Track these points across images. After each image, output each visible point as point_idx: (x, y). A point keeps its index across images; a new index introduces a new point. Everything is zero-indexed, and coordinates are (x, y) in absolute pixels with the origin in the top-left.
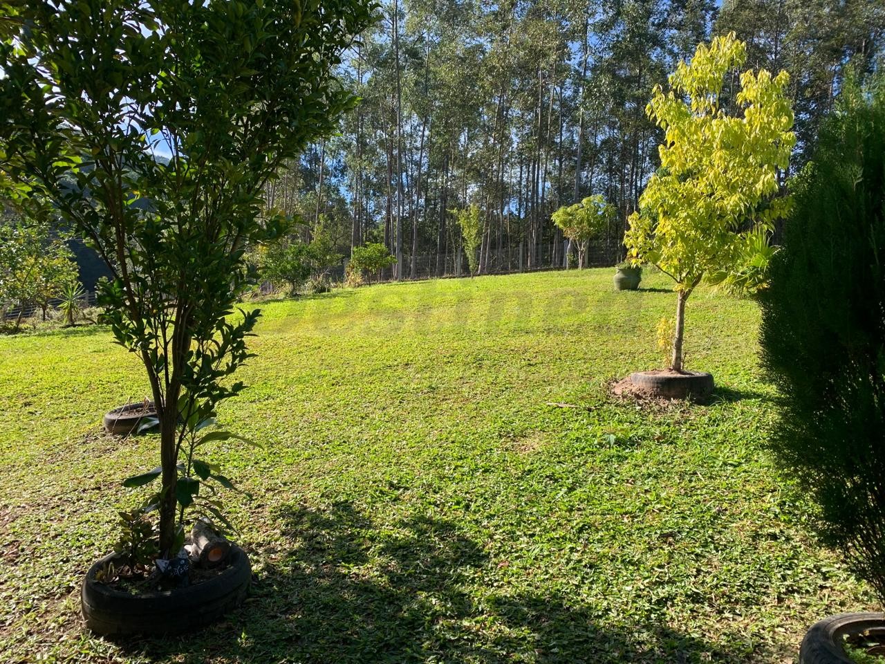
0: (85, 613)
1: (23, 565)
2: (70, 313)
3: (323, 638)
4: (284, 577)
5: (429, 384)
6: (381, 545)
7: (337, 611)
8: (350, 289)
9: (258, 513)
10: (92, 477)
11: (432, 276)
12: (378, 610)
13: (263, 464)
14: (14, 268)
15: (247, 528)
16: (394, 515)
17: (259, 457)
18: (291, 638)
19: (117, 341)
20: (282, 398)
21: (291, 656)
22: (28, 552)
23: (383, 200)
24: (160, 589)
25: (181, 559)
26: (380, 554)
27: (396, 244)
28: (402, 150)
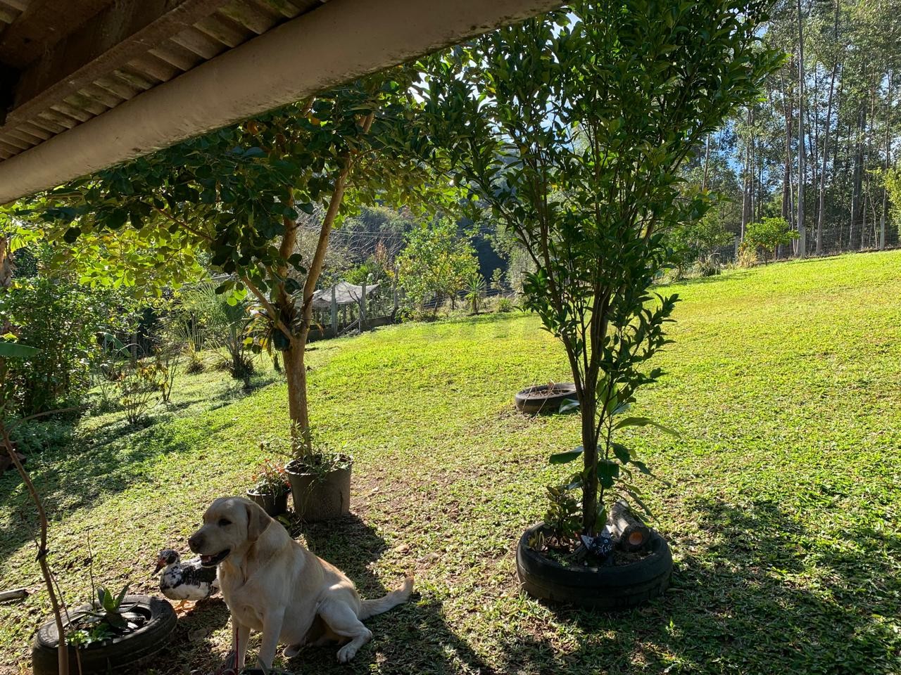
0: (520, 575)
1: (464, 524)
2: (474, 303)
3: (760, 645)
4: (707, 572)
5: (858, 378)
6: (819, 555)
7: (773, 619)
8: (743, 270)
9: (672, 502)
10: (510, 451)
11: (845, 251)
12: (823, 626)
13: (671, 453)
14: (430, 263)
15: (662, 516)
16: (831, 523)
17: (666, 445)
18: (723, 637)
19: (544, 326)
20: (682, 386)
21: (726, 657)
22: (465, 512)
23: (780, 169)
24: (586, 564)
25: (605, 538)
26: (818, 565)
27: (797, 217)
28: (805, 108)
